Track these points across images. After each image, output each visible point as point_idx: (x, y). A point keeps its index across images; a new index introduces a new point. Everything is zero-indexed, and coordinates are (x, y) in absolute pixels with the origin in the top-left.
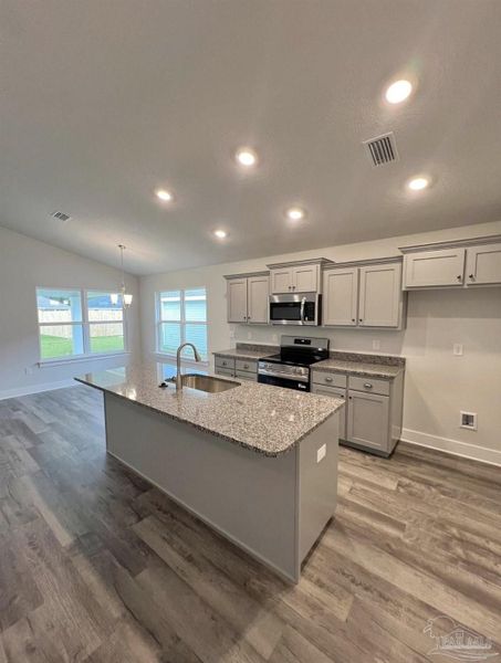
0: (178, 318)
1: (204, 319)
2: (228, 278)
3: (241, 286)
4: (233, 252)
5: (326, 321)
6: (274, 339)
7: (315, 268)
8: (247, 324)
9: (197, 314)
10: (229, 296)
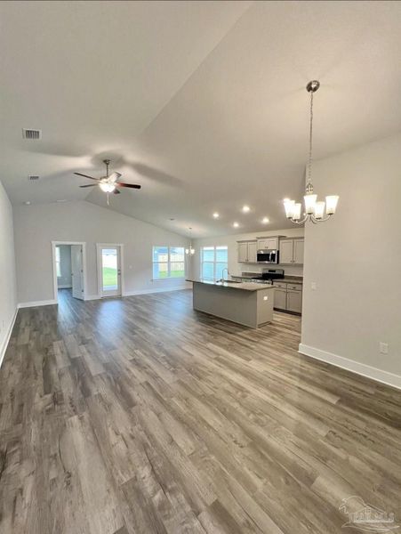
0: (213, 260)
1: (226, 261)
2: (238, 242)
3: (244, 246)
4: (241, 231)
5: (281, 262)
6: (259, 270)
7: (276, 239)
8: (247, 263)
9: (223, 258)
10: (239, 249)
